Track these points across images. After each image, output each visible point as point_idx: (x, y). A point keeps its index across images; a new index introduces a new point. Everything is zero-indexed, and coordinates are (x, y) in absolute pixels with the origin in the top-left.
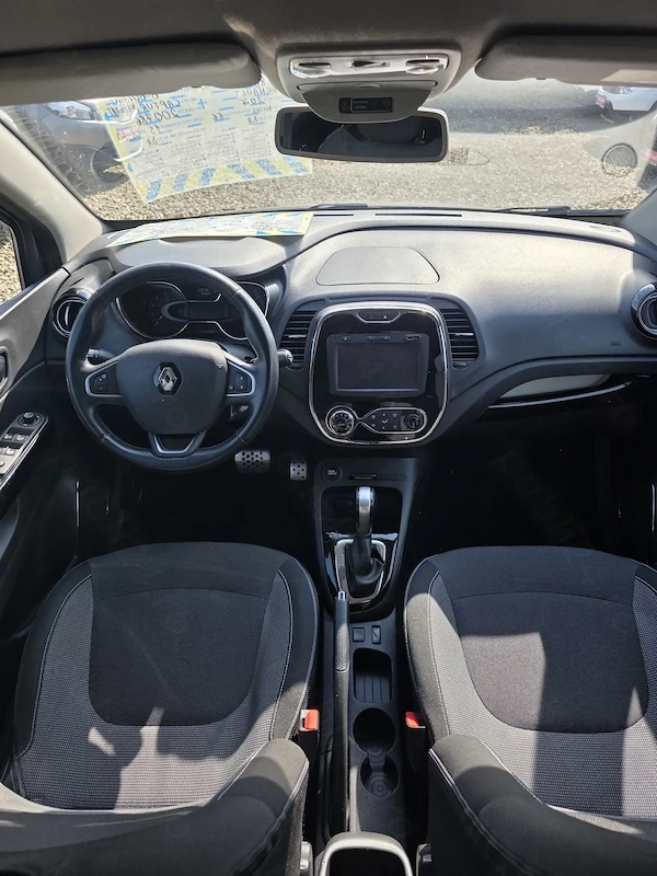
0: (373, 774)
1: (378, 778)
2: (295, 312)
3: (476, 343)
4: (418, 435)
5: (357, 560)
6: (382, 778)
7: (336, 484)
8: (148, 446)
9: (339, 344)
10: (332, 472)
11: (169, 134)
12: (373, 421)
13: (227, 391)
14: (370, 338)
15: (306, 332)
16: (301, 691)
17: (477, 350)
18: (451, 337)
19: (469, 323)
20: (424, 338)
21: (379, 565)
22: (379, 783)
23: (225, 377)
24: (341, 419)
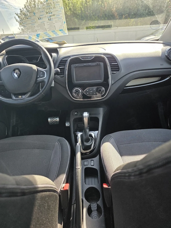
0: (93, 212)
1: (95, 213)
2: (61, 61)
3: (118, 66)
4: (102, 96)
5: (84, 137)
6: (96, 214)
7: (78, 117)
8: (11, 98)
9: (75, 67)
10: (76, 113)
11: (26, 24)
12: (88, 92)
13: (37, 78)
14: (85, 64)
15: (65, 66)
16: (63, 177)
17: (119, 68)
18: (110, 65)
19: (115, 60)
20: (102, 64)
21: (92, 139)
22: (96, 215)
23: (36, 73)
24: (77, 91)
